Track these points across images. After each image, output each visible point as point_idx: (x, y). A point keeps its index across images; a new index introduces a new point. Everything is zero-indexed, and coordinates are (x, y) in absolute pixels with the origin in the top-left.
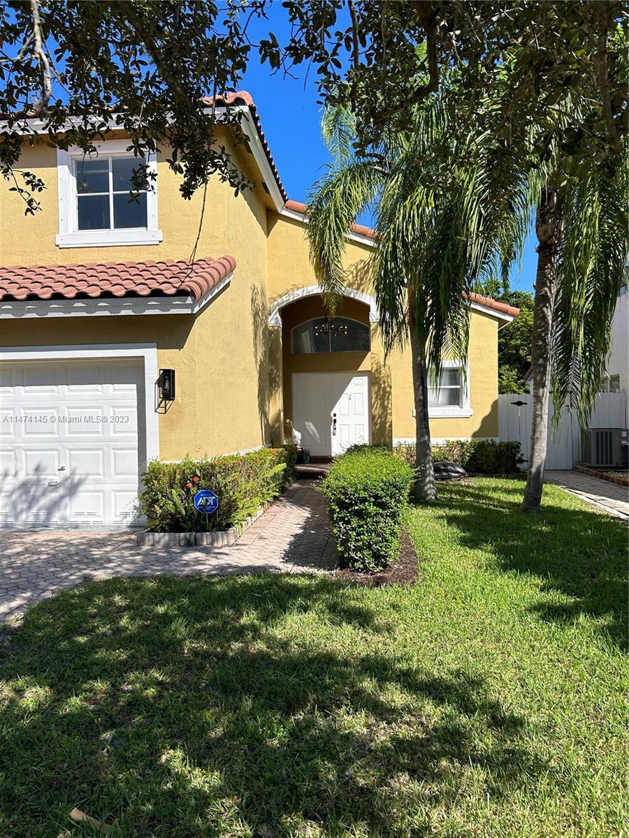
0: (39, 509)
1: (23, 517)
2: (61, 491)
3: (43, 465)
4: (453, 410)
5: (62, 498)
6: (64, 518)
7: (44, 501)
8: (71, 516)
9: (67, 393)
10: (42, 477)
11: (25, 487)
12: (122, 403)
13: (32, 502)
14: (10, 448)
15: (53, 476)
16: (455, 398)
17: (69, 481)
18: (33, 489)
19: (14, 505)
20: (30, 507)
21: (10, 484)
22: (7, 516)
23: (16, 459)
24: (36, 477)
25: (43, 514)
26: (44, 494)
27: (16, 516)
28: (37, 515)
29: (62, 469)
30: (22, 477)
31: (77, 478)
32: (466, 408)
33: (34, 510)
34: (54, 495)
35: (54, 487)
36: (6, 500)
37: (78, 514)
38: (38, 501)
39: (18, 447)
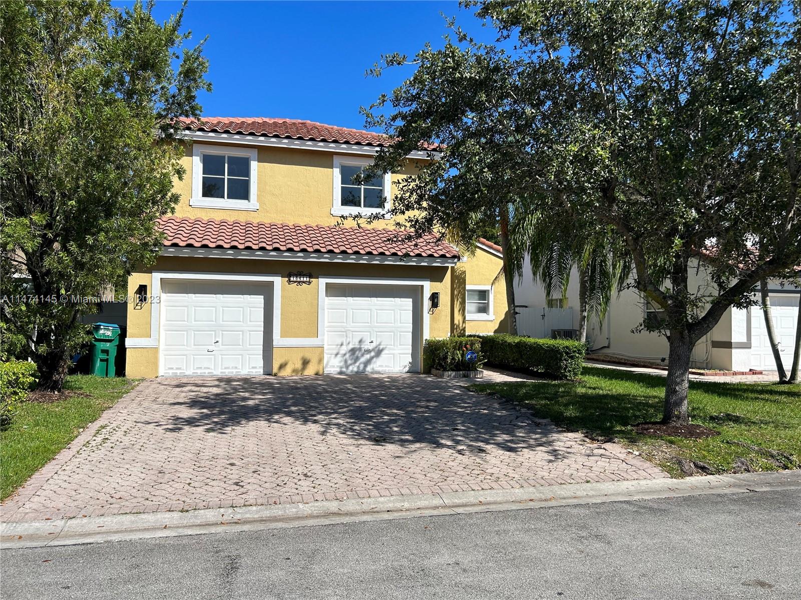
0: (360, 364)
1: (351, 368)
2: (373, 354)
3: (363, 340)
4: (482, 316)
5: (372, 358)
6: (373, 369)
7: (363, 359)
8: (376, 367)
9: (376, 302)
10: (362, 346)
11: (353, 351)
12: (405, 308)
13: (357, 359)
14: (343, 330)
15: (367, 346)
16: (484, 309)
17: (377, 349)
18: (357, 352)
19: (346, 361)
20: (355, 362)
21: (344, 350)
22: (341, 367)
23: (346, 336)
24: (359, 346)
25: (362, 366)
26: (363, 355)
27: (347, 367)
28: (358, 367)
29: (372, 342)
30: (351, 346)
31: (381, 347)
32: (491, 316)
33: (357, 364)
34: (368, 356)
35: (368, 351)
36: (341, 359)
37: (380, 366)
38: (359, 359)
39: (349, 330)
